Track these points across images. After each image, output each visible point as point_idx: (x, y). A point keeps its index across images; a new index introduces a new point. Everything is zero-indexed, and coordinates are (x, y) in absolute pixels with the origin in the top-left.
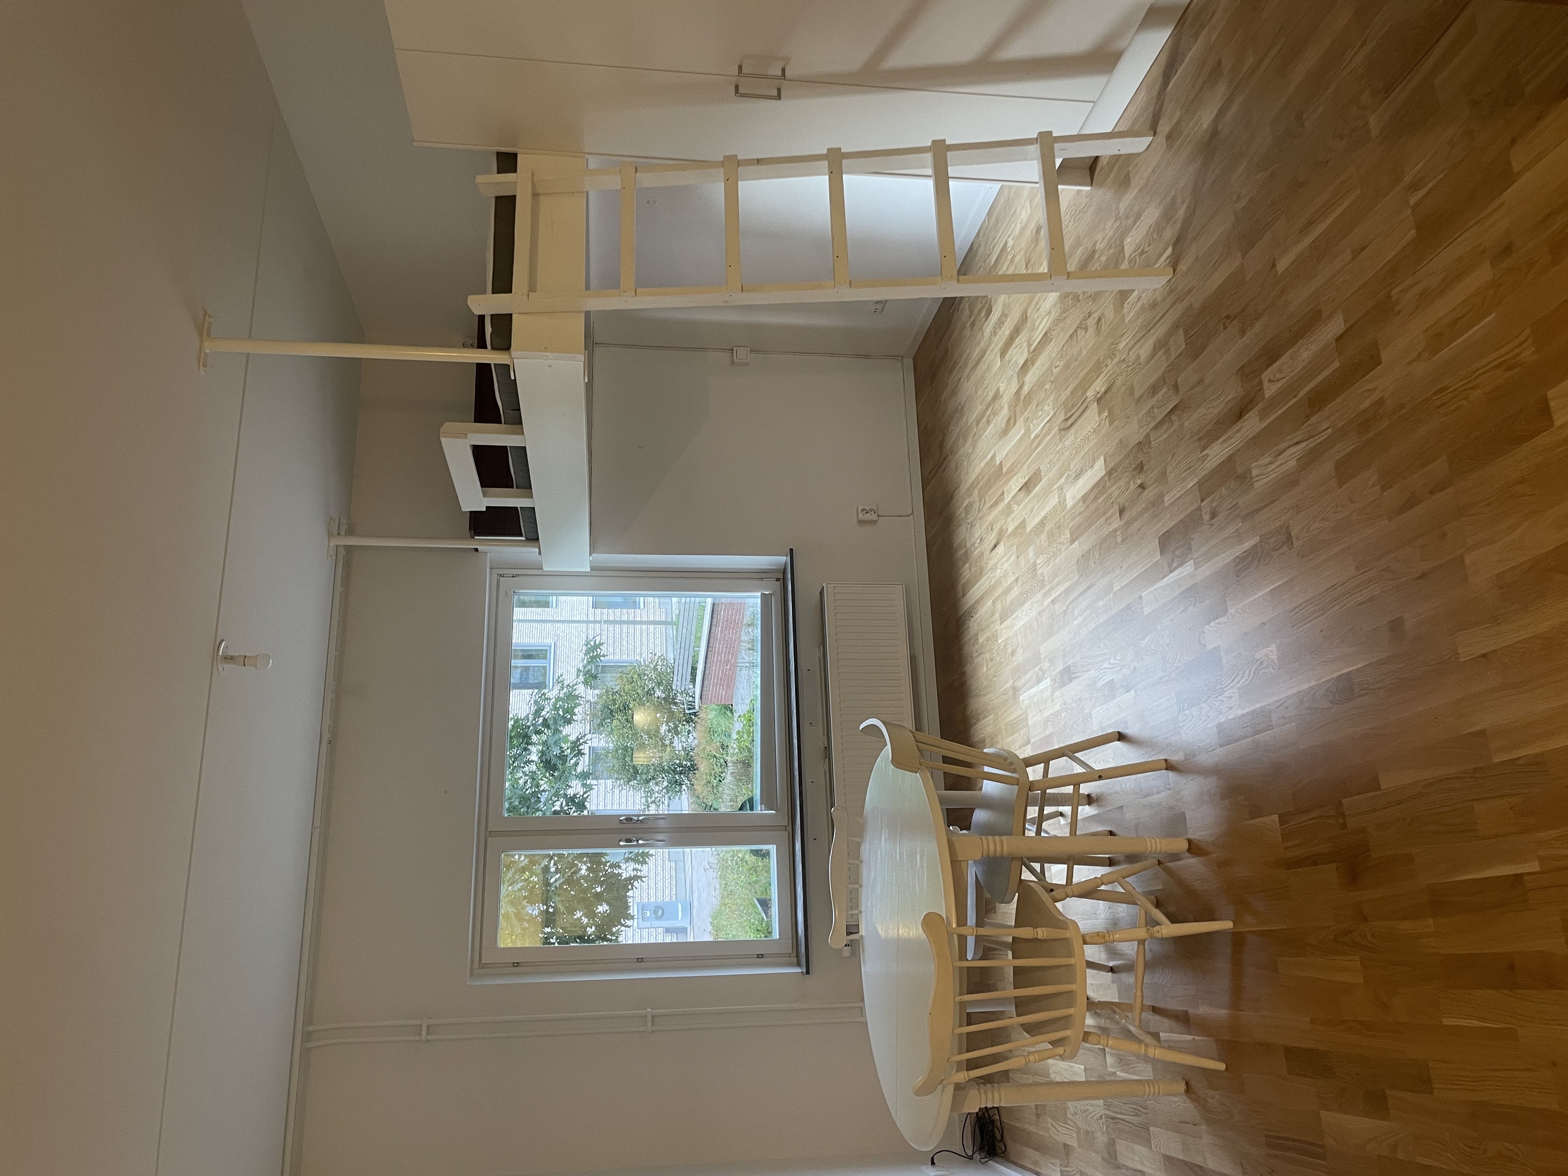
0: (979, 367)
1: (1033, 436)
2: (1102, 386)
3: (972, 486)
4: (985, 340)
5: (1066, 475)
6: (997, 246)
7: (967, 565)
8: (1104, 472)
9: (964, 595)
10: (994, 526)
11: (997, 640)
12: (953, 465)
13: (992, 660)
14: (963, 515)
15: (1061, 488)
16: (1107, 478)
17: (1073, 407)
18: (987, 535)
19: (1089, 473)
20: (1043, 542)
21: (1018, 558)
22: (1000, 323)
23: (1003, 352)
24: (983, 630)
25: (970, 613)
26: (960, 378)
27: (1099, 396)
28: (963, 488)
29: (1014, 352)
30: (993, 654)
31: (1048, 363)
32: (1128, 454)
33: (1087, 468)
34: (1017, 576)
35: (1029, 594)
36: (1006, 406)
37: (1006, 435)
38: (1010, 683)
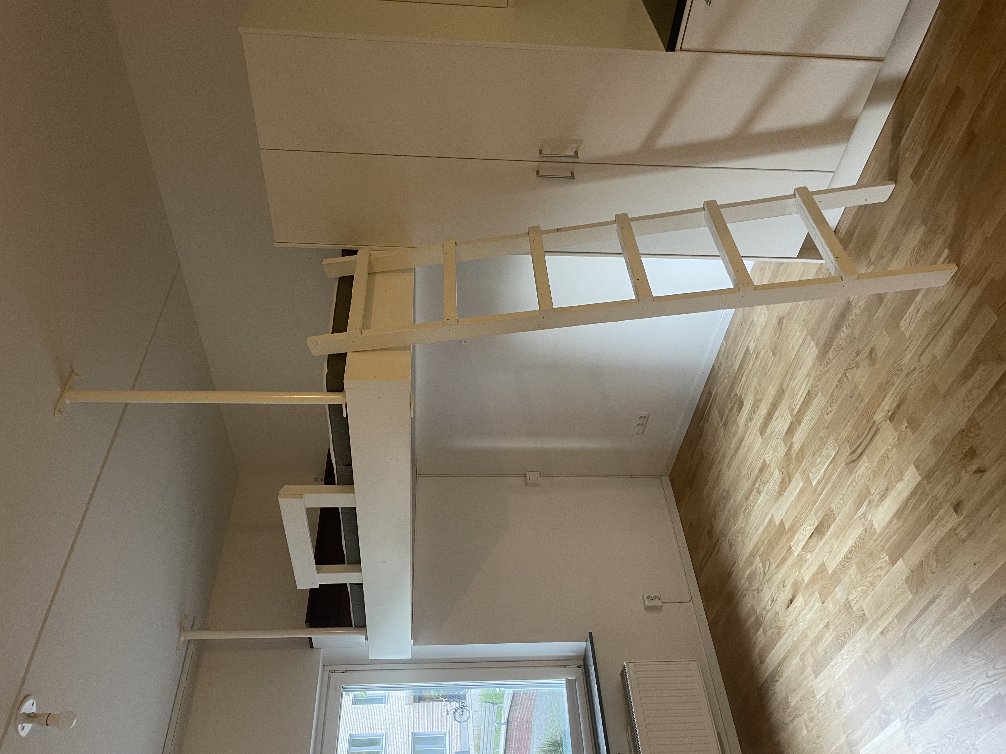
0: (739, 453)
1: (814, 483)
2: (892, 403)
3: (752, 556)
4: (741, 428)
5: (867, 501)
6: (738, 356)
7: (761, 630)
8: (918, 479)
9: (762, 662)
10: (786, 583)
11: (814, 696)
12: (726, 545)
13: (812, 720)
14: (747, 585)
15: (864, 515)
16: (925, 482)
17: (859, 437)
18: (779, 594)
19: (900, 486)
20: (853, 577)
21: (823, 603)
22: (755, 408)
23: (764, 428)
24: (794, 690)
25: (773, 678)
26: (721, 469)
27: (890, 414)
28: (742, 560)
29: (776, 424)
30: (812, 712)
31: (818, 414)
32: (948, 449)
33: (893, 484)
34: (826, 621)
35: (847, 635)
36: (777, 472)
37: (782, 496)
38: (843, 739)
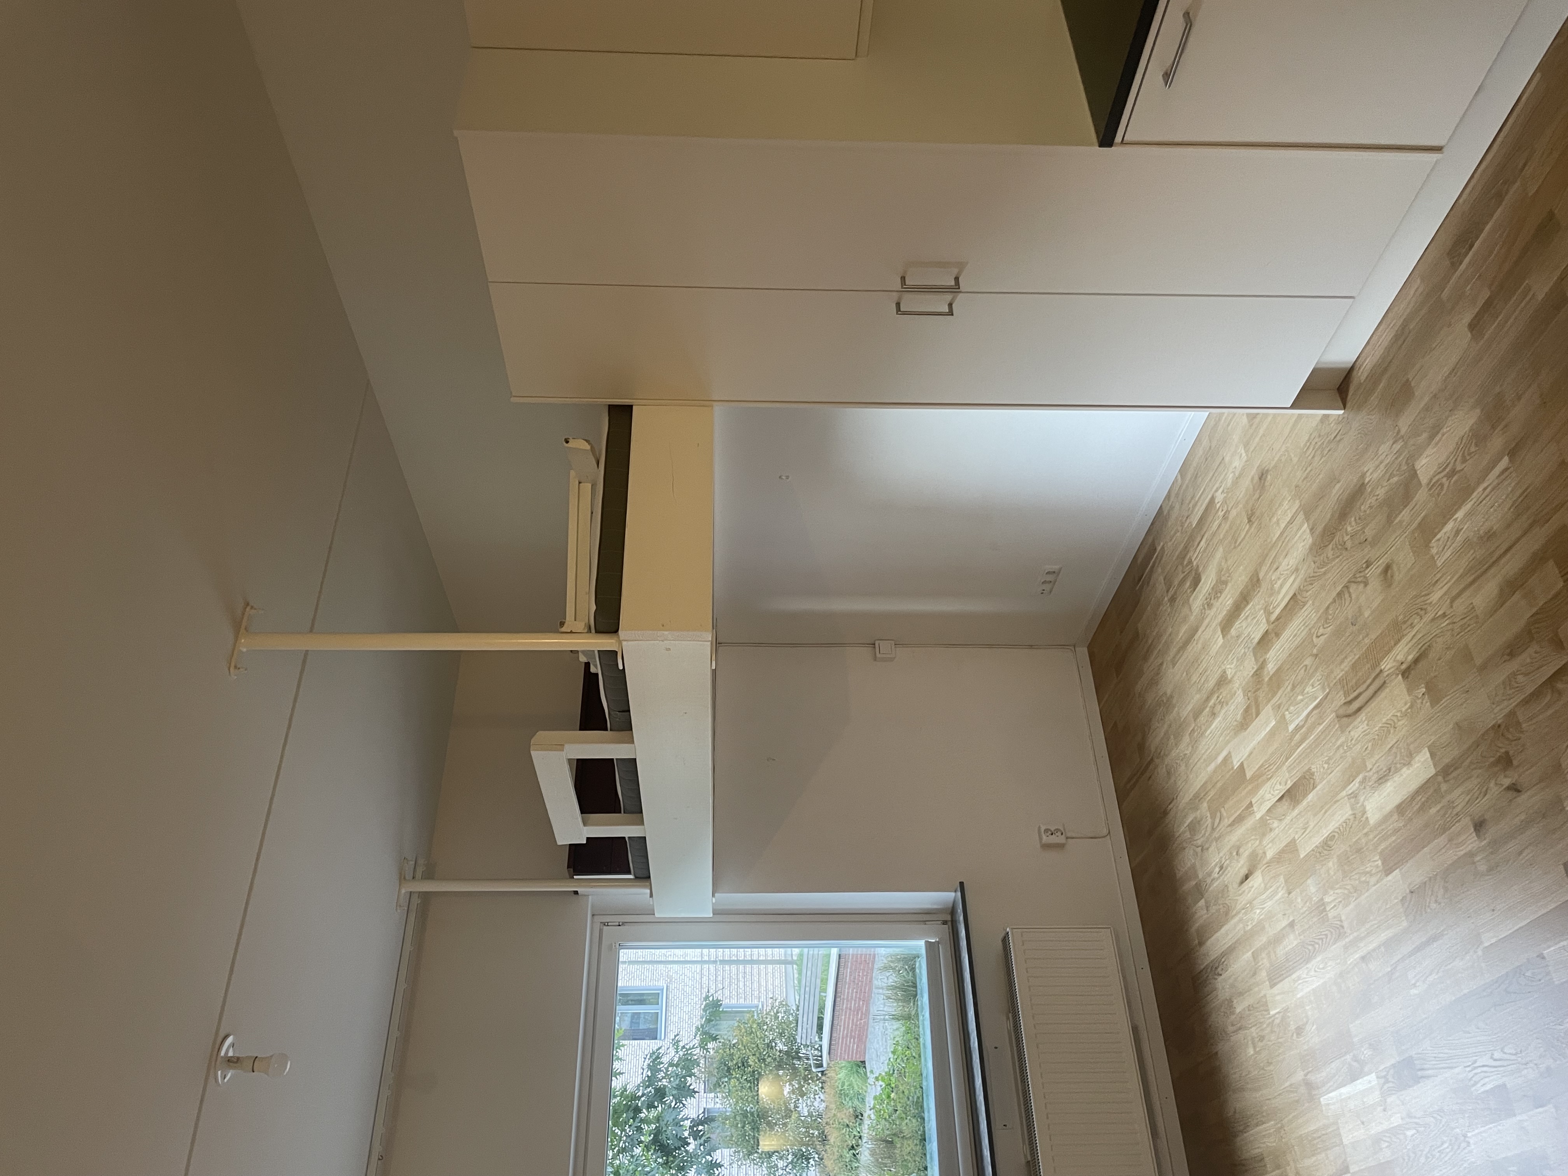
0: (1190, 648)
1: (1291, 728)
2: (1408, 653)
3: (1197, 798)
4: (1194, 614)
5: (1360, 777)
6: (1199, 504)
7: (1202, 903)
8: (1432, 771)
9: (1201, 944)
10: (1241, 850)
11: (1267, 1010)
12: (1162, 771)
13: (1262, 1038)
14: (1188, 835)
15: (1354, 796)
16: (1440, 778)
17: (1357, 685)
18: (1230, 862)
19: (1406, 772)
20: (1332, 873)
21: (1289, 893)
22: (1216, 592)
23: (1226, 625)
24: (1241, 994)
25: (1215, 968)
26: (1162, 664)
27: (1404, 667)
28: (1183, 800)
29: (1244, 624)
30: (1262, 1030)
31: (1305, 632)
32: (1477, 744)
33: (1398, 766)
34: (1291, 919)
35: (1317, 946)
36: (1240, 693)
37: (1246, 729)
38: (1299, 1076)
